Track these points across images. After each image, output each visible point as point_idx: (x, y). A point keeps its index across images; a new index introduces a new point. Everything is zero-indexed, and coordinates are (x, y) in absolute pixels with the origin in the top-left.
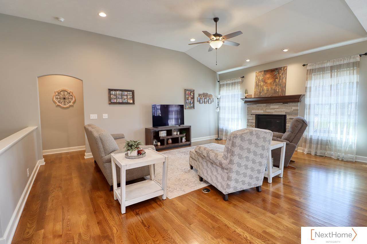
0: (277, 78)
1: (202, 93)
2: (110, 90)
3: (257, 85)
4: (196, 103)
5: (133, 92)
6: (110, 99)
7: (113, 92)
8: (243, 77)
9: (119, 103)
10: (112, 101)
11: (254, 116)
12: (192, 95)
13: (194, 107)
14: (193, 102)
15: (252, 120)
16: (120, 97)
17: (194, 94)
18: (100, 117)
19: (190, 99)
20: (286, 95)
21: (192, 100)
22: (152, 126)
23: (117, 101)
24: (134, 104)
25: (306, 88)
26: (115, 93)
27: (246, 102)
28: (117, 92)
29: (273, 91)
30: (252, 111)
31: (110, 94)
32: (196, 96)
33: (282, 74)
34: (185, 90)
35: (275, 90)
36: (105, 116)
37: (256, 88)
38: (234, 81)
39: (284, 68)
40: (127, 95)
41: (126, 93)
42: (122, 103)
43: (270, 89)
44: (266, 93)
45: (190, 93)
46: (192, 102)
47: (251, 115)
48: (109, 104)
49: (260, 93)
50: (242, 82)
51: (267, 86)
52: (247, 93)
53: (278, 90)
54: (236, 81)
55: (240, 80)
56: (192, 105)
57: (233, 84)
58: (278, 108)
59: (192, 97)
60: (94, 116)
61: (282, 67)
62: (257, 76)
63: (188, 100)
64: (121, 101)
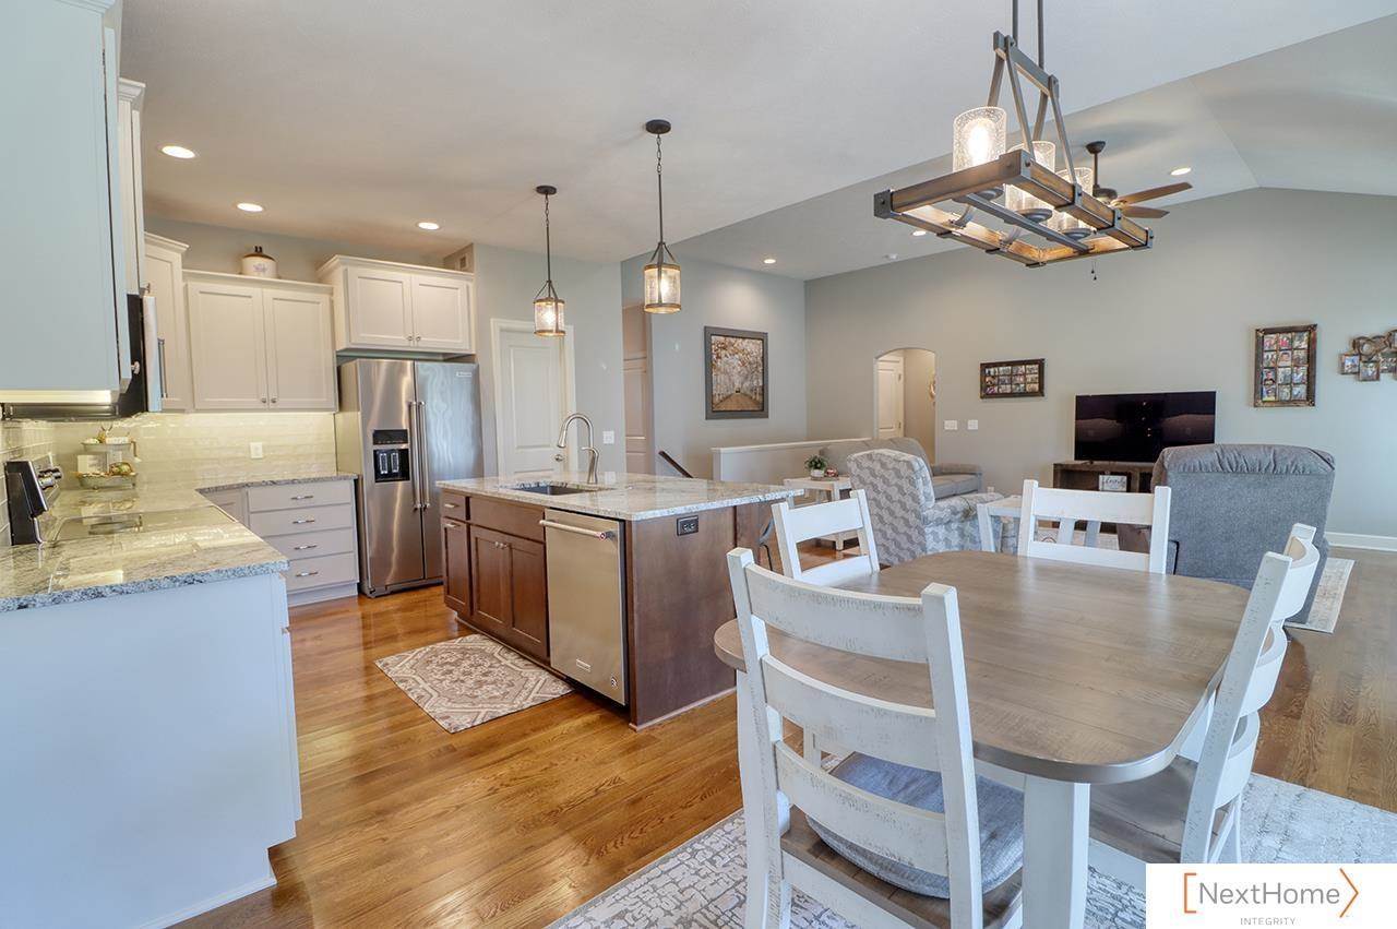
1: (1380, 332)
2: (984, 366)
4: (1330, 381)
5: (1041, 364)
6: (984, 386)
7: (992, 370)
9: (1005, 395)
10: (988, 391)
12: (1304, 346)
13: (1310, 398)
14: (1310, 379)
16: (1007, 379)
17: (1312, 343)
18: (963, 424)
19: (1289, 363)
21: (1303, 369)
22: (1073, 458)
23: (1000, 390)
24: (1043, 395)
26: (995, 372)
28: (1001, 369)
31: (983, 376)
32: (1331, 350)
34: (1258, 331)
36: (973, 425)
40: (1024, 374)
41: (1022, 368)
42: (1012, 395)
45: (1292, 341)
46: (1299, 377)
48: (982, 397)
56: (1300, 390)
59: (1302, 354)
60: (951, 425)
63: (1274, 369)
64: (1007, 389)
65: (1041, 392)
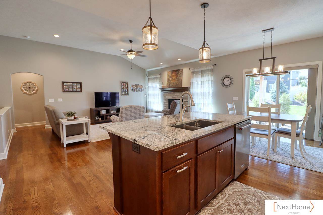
0: (178, 76)
1: (135, 84)
2: (63, 82)
3: (168, 80)
4: (130, 91)
5: (81, 83)
6: (63, 88)
7: (66, 84)
8: (161, 74)
10: (65, 90)
11: (167, 100)
12: (127, 85)
13: (128, 94)
14: (128, 91)
15: (166, 102)
16: (71, 87)
17: (128, 85)
18: (56, 100)
19: (125, 88)
20: (183, 87)
21: (127, 89)
22: (95, 107)
23: (69, 90)
25: (191, 83)
26: (67, 84)
27: (162, 91)
28: (69, 84)
29: (176, 84)
30: (166, 97)
31: (63, 85)
32: (130, 86)
33: (180, 74)
34: (121, 82)
35: (177, 84)
36: (60, 100)
37: (167, 82)
38: (156, 77)
39: (181, 70)
40: (76, 86)
41: (75, 84)
42: (73, 91)
43: (174, 83)
44: (172, 85)
45: (125, 84)
46: (126, 90)
47: (166, 99)
48: (63, 92)
49: (170, 85)
50: (160, 77)
51: (173, 81)
52: (163, 85)
53: (178, 84)
54: (157, 76)
55: (159, 76)
56: (127, 93)
57: (155, 78)
58: (178, 95)
59: (127, 87)
60: (52, 100)
61: (180, 69)
62: (168, 74)
63: (123, 89)
64: (71, 90)
65: (81, 91)
